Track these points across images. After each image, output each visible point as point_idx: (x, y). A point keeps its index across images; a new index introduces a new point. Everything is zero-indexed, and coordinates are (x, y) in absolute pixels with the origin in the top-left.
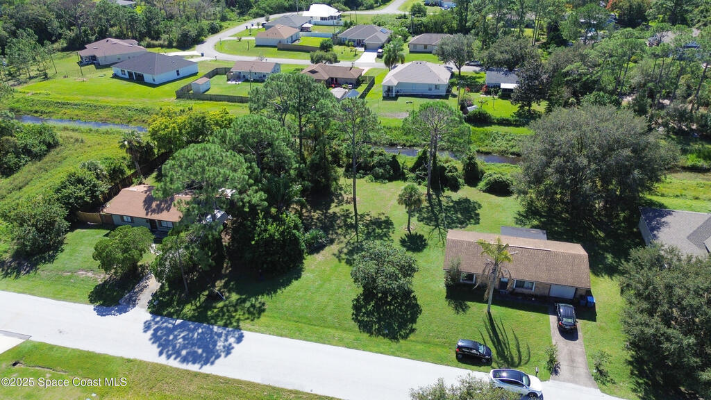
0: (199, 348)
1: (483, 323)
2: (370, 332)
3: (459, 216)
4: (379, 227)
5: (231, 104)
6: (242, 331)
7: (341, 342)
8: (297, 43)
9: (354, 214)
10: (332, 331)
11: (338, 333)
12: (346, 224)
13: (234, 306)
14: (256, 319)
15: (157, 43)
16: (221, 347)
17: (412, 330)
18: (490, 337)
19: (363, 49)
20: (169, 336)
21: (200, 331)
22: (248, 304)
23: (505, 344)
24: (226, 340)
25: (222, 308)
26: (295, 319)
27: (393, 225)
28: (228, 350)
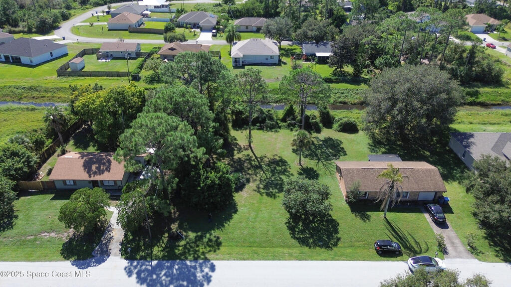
0: (183, 281)
1: (384, 226)
2: (308, 245)
3: (331, 151)
4: (278, 165)
5: (110, 78)
6: (212, 261)
7: (291, 257)
8: (142, 26)
9: (254, 158)
10: (281, 250)
11: (286, 250)
12: (252, 166)
13: (195, 243)
14: (217, 250)
15: (17, 29)
16: (201, 277)
17: (339, 239)
18: (393, 235)
19: (199, 30)
20: (152, 276)
21: (177, 267)
22: (205, 240)
23: (405, 238)
24: (202, 271)
25: (185, 245)
26: (248, 245)
27: (287, 162)
28: (208, 279)
